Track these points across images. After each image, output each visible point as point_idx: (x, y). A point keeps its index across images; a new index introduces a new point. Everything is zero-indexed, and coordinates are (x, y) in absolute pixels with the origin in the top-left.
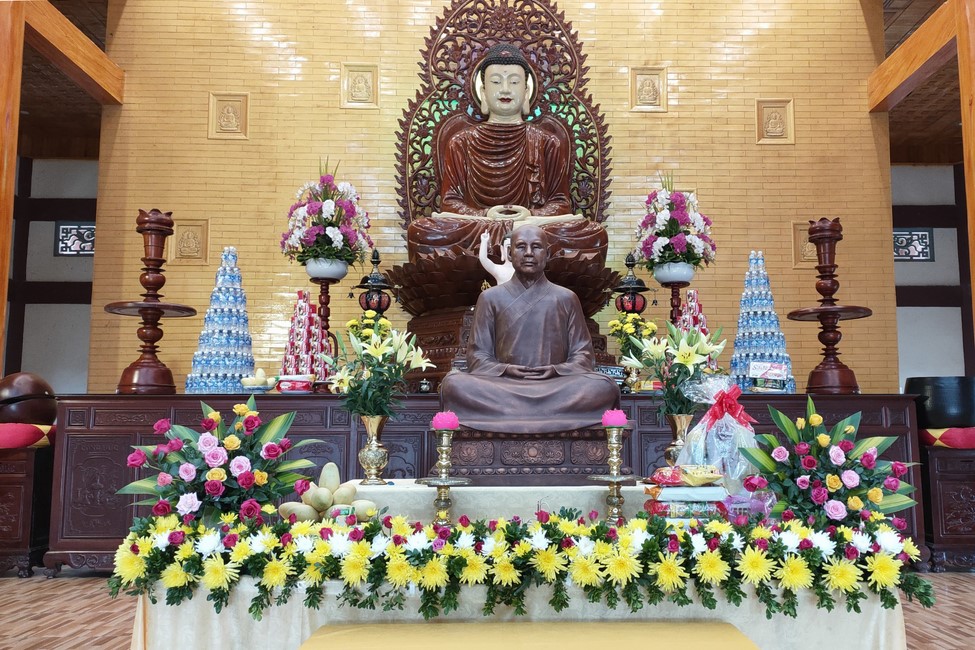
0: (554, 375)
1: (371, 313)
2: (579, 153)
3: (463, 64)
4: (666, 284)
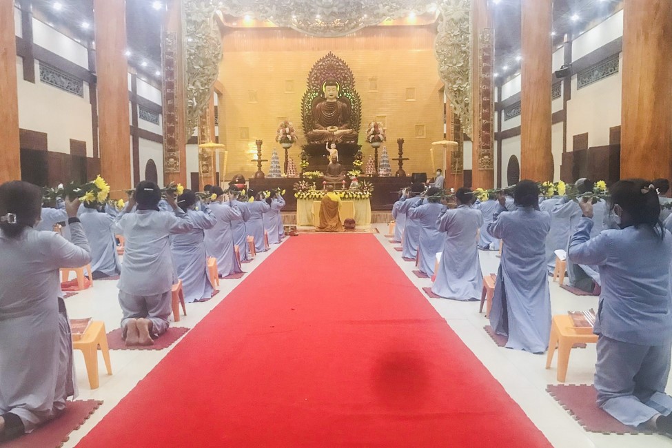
0: (338, 177)
1: (304, 161)
2: (352, 107)
4: (374, 147)
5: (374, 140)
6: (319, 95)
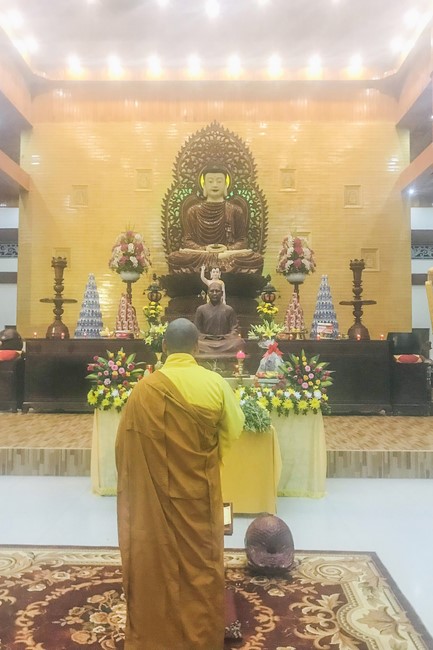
0: (223, 339)
1: (153, 303)
3: (195, 170)
4: (292, 283)
5: (294, 269)
6: (194, 191)
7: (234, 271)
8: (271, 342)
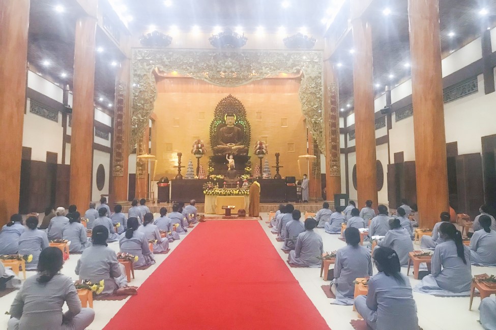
0: (234, 179)
1: (211, 167)
2: (245, 131)
4: (259, 158)
5: (259, 153)
6: (222, 121)
7: (237, 154)
8: (245, 180)
